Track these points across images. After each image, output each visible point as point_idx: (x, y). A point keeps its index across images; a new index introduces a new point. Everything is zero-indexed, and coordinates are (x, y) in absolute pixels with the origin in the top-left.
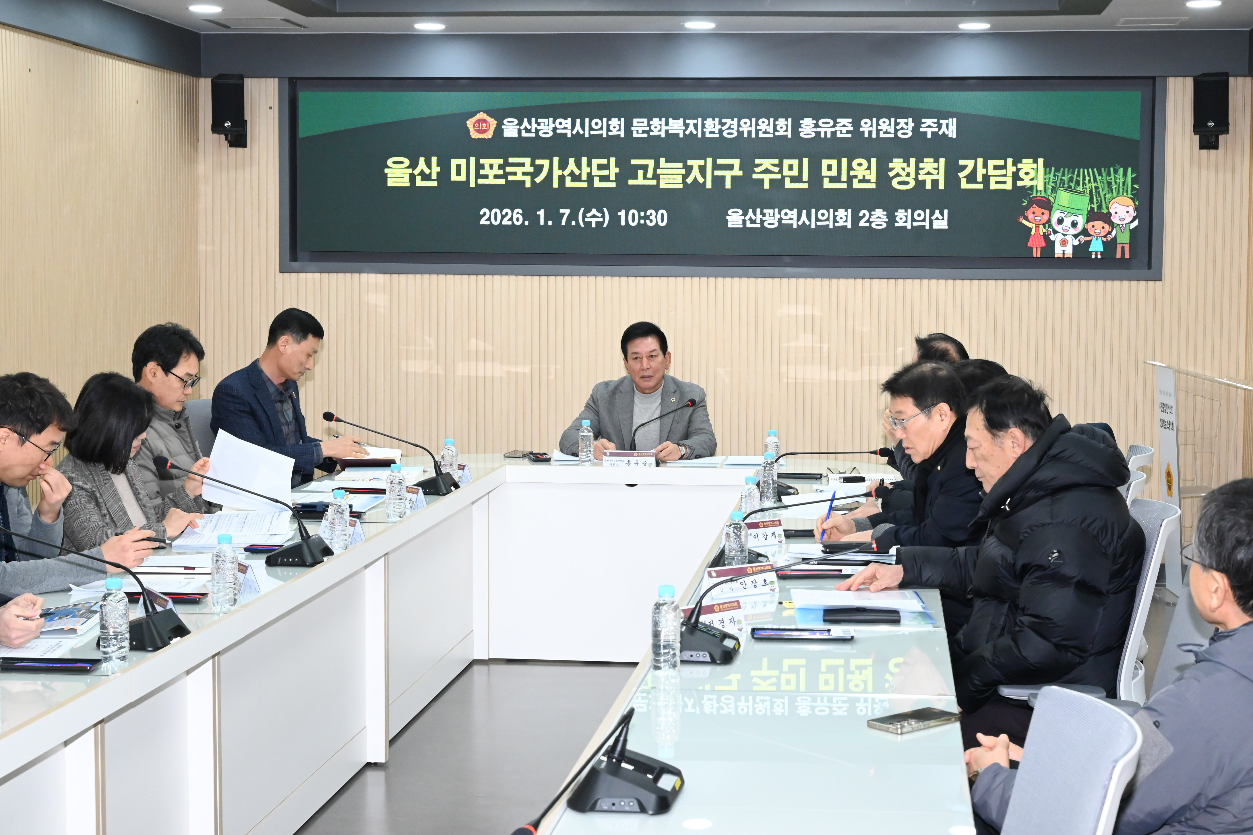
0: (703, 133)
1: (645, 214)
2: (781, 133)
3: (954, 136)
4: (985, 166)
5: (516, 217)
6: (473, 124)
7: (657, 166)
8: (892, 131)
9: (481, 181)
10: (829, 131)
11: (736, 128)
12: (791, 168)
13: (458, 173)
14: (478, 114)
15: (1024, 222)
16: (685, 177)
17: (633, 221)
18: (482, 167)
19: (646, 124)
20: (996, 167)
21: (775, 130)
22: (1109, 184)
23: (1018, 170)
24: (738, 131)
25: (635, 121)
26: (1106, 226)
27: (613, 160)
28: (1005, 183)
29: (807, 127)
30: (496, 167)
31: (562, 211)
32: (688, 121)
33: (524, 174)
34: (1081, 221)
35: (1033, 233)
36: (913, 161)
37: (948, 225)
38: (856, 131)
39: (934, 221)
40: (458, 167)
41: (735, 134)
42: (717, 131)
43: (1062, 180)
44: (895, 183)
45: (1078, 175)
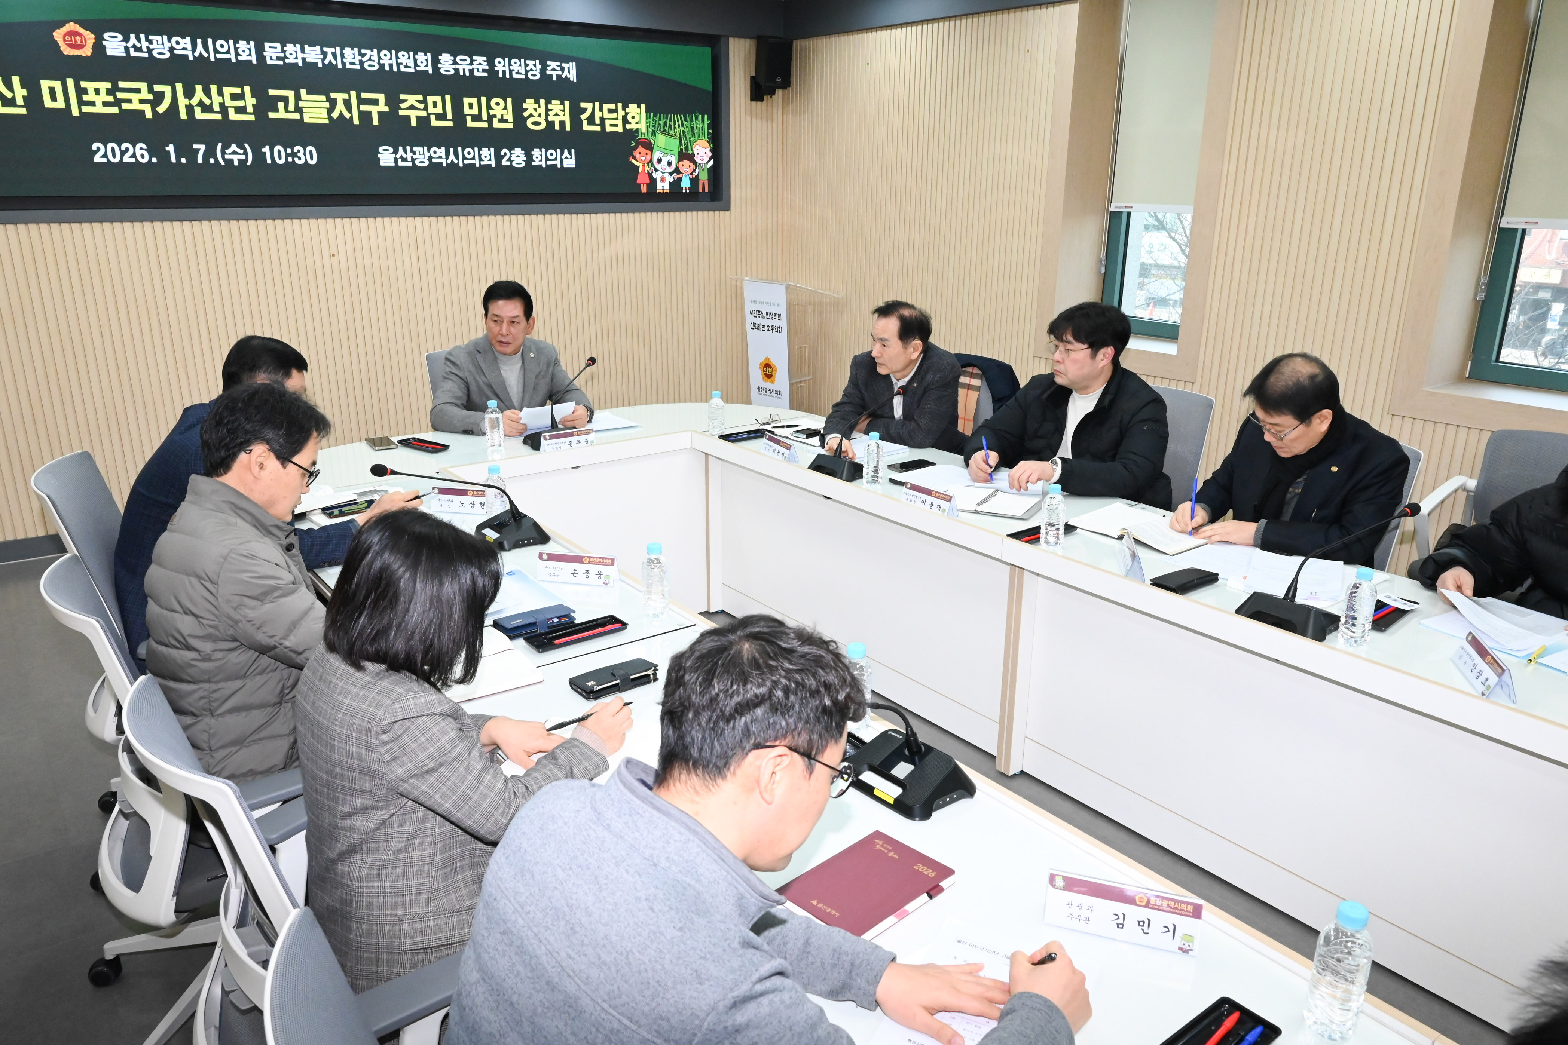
0: (344, 64)
1: (292, 150)
2: (421, 68)
3: (575, 80)
4: (601, 109)
5: (140, 153)
6: (62, 36)
7: (298, 98)
8: (523, 73)
9: (85, 109)
10: (467, 68)
11: (376, 61)
12: (435, 105)
13: (54, 98)
14: (67, 25)
15: (633, 161)
16: (330, 110)
17: (280, 158)
18: (85, 91)
19: (279, 49)
20: (610, 111)
21: (416, 65)
22: (692, 128)
23: (627, 114)
24: (379, 63)
25: (267, 45)
26: (691, 164)
27: (247, 89)
28: (617, 125)
29: (447, 64)
30: (103, 92)
31: (195, 146)
32: (325, 49)
33: (142, 101)
34: (674, 160)
35: (640, 171)
36: (542, 102)
37: (576, 164)
38: (492, 71)
39: (564, 160)
40: (52, 90)
41: (377, 67)
42: (357, 63)
43: (659, 124)
44: (529, 123)
45: (671, 121)
